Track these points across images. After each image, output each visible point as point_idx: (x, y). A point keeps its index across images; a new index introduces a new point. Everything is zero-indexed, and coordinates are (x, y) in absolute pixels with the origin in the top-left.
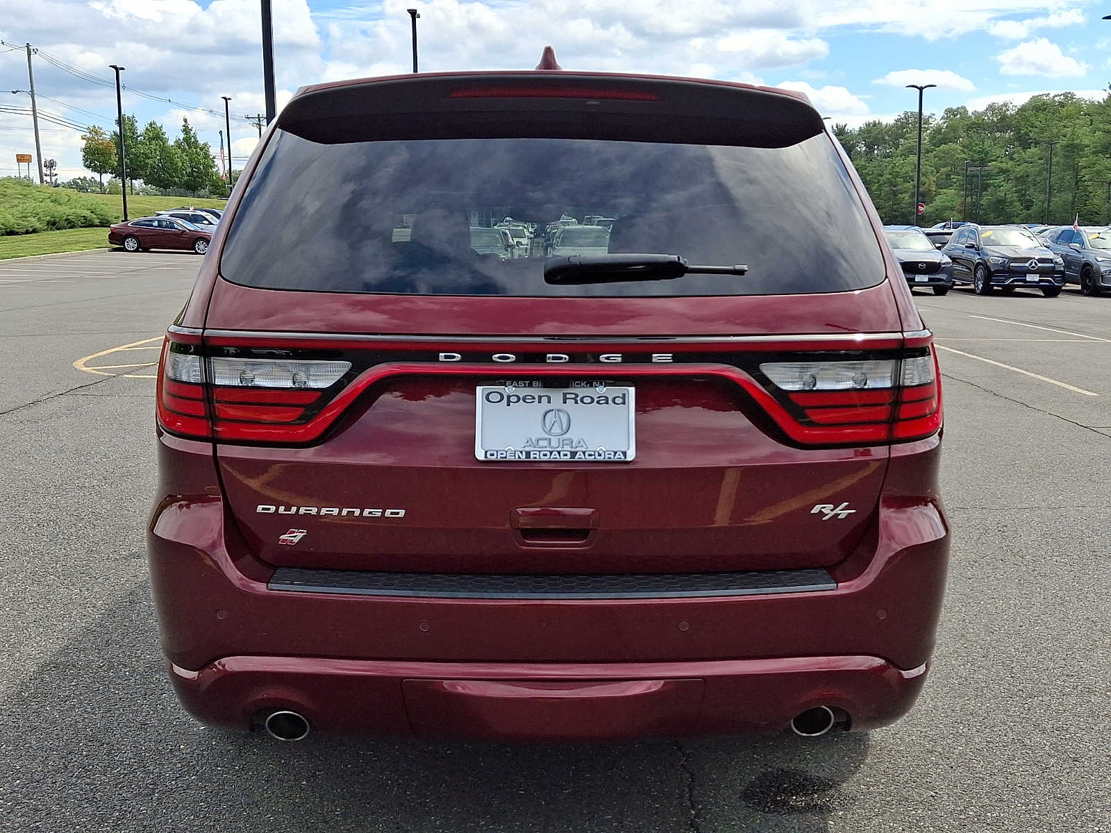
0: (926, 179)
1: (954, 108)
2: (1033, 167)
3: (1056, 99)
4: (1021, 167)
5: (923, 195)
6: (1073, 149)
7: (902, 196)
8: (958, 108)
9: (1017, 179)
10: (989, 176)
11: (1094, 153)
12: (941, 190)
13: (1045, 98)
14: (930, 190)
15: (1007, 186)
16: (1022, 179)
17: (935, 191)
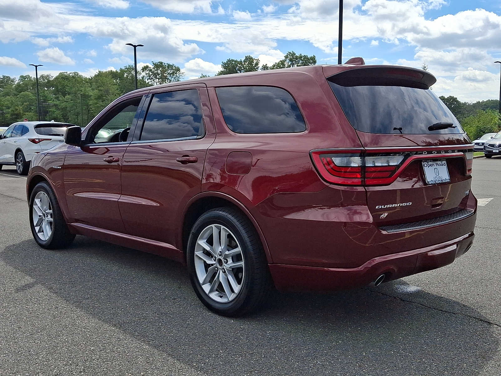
0: (18, 108)
1: (24, 75)
2: (69, 104)
3: (70, 74)
4: (63, 104)
5: (17, 115)
6: (85, 97)
7: (6, 115)
8: (26, 76)
9: (62, 109)
10: (49, 107)
11: (95, 99)
12: (25, 113)
13: (65, 74)
14: (20, 113)
15: (57, 112)
16: (64, 109)
17: (22, 113)
